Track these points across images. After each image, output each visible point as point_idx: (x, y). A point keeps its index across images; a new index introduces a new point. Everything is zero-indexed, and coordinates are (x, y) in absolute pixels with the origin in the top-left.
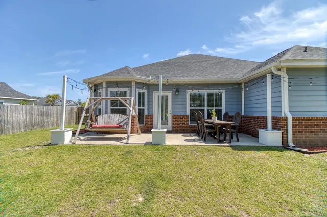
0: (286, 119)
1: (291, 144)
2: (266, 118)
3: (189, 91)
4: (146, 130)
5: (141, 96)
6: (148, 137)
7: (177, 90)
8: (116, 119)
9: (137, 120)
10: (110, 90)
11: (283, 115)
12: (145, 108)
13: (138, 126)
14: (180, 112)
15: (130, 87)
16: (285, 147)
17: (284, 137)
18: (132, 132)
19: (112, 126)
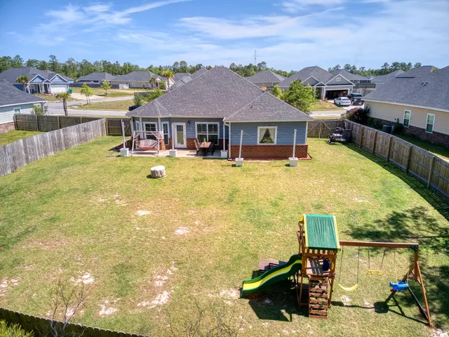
3: (196, 123)
4: (169, 147)
5: (165, 126)
6: (167, 153)
7: (189, 122)
8: (151, 142)
9: (163, 143)
10: (145, 123)
12: (168, 134)
13: (164, 146)
14: (191, 137)
15: (157, 121)
18: (161, 149)
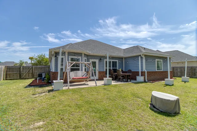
0: (145, 72)
1: (147, 81)
2: (139, 72)
10: (70, 57)
11: (143, 71)
12: (86, 68)
15: (82, 56)
16: (145, 82)
17: (145, 78)
19: (79, 78)
